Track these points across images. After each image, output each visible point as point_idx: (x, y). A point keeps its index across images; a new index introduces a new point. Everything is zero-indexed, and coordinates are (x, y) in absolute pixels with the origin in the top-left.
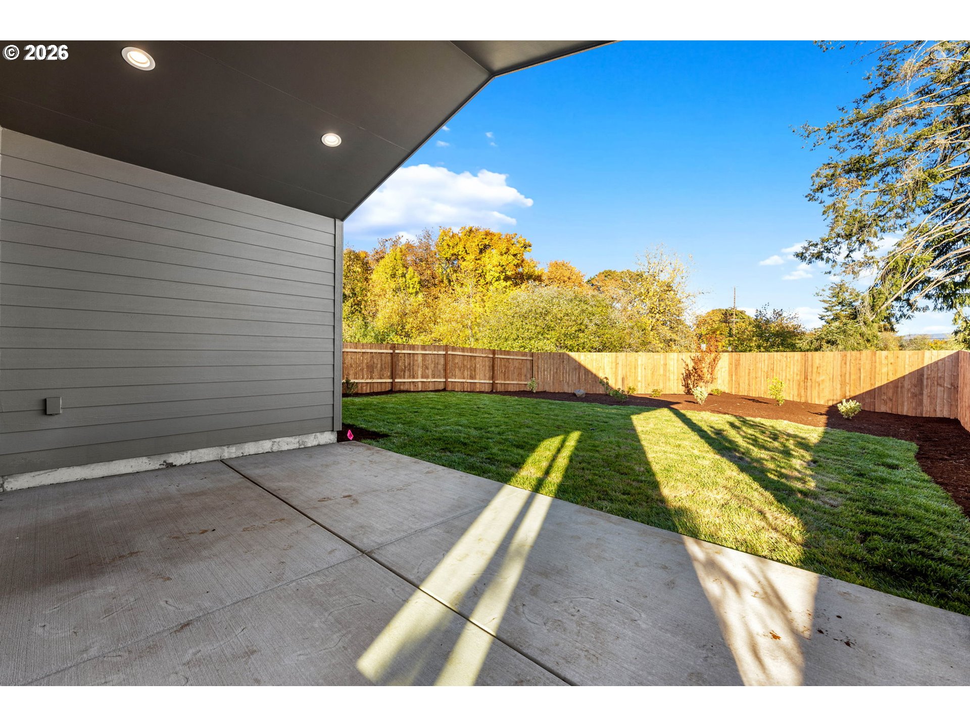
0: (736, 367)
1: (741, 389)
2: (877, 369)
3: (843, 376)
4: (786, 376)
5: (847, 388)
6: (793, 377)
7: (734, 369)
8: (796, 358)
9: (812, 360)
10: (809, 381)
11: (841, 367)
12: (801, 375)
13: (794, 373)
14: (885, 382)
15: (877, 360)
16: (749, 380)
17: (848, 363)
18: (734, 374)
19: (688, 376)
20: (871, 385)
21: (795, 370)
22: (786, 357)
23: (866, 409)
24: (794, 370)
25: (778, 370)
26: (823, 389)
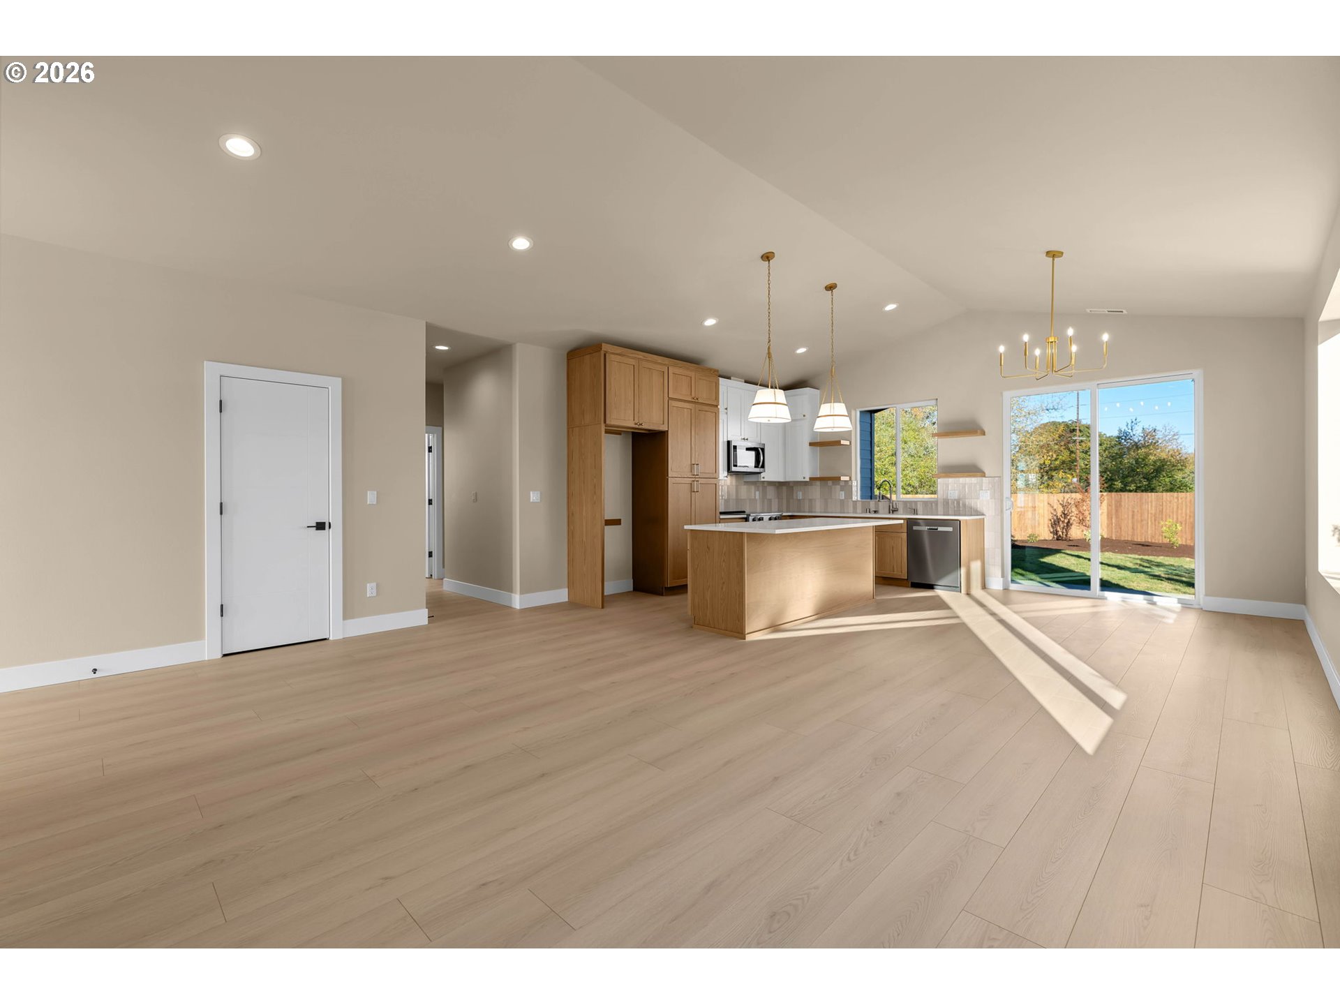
0: (1116, 508)
4: (1177, 519)
7: (1114, 511)
13: (1186, 515)
16: (1133, 523)
18: (1114, 517)
19: (1056, 522)
22: (1177, 498)
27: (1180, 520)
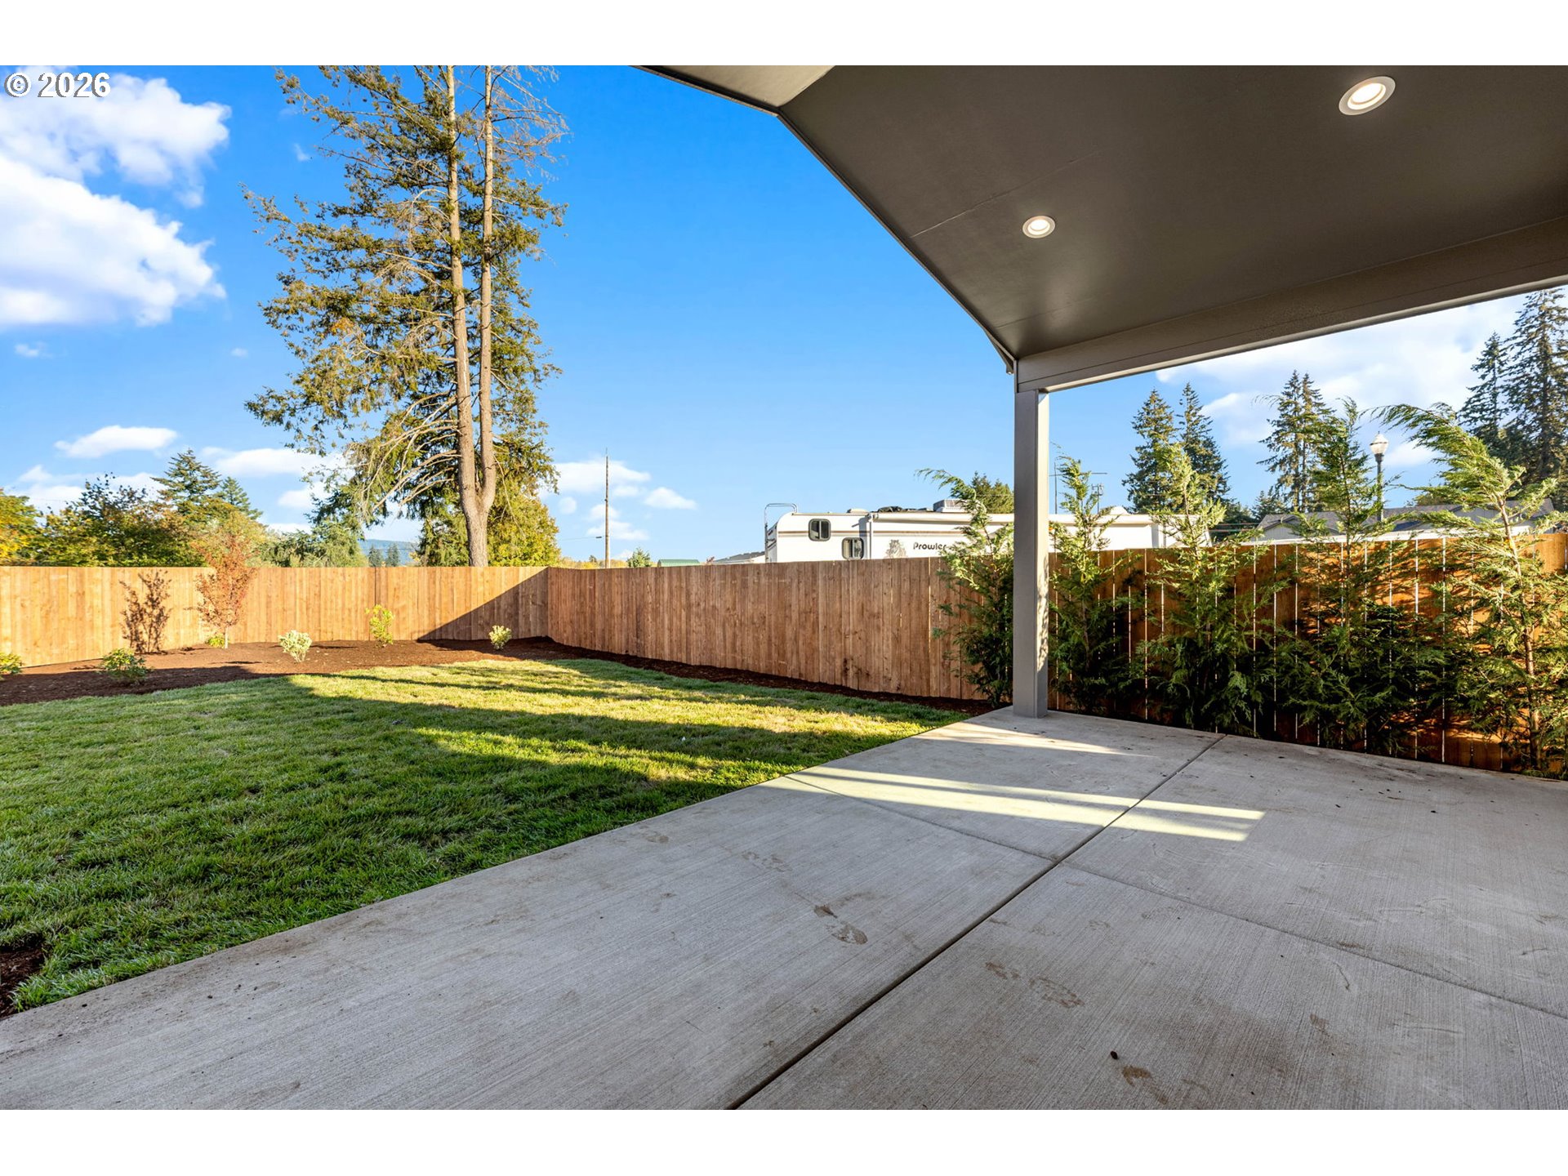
2: (473, 589)
3: (431, 598)
4: (344, 604)
5: (437, 615)
6: (357, 605)
8: (360, 577)
9: (387, 577)
11: (429, 588)
12: (369, 602)
13: (357, 598)
14: (481, 603)
15: (473, 578)
17: (437, 583)
19: (137, 615)
20: (466, 608)
21: (360, 594)
22: (343, 575)
23: (461, 639)
24: (357, 594)
25: (329, 595)
26: (404, 619)
27: (347, 606)
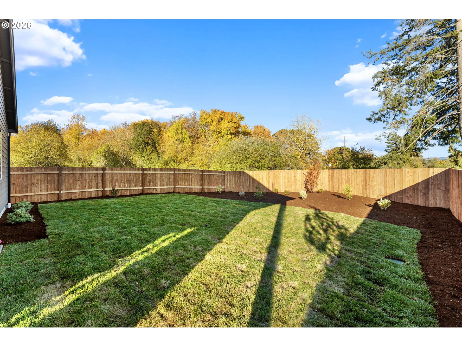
0: (332, 177)
1: (334, 189)
2: (404, 179)
3: (385, 182)
4: (356, 182)
5: (388, 189)
6: (360, 183)
7: (331, 178)
8: (361, 173)
9: (369, 173)
10: (368, 185)
11: (384, 177)
12: (364, 182)
13: (360, 180)
14: (408, 186)
15: (404, 174)
16: (338, 184)
17: (388, 176)
18: (331, 181)
19: (307, 182)
20: (401, 188)
21: (361, 179)
22: (356, 172)
23: (398, 202)
25: (352, 179)
26: (375, 190)
